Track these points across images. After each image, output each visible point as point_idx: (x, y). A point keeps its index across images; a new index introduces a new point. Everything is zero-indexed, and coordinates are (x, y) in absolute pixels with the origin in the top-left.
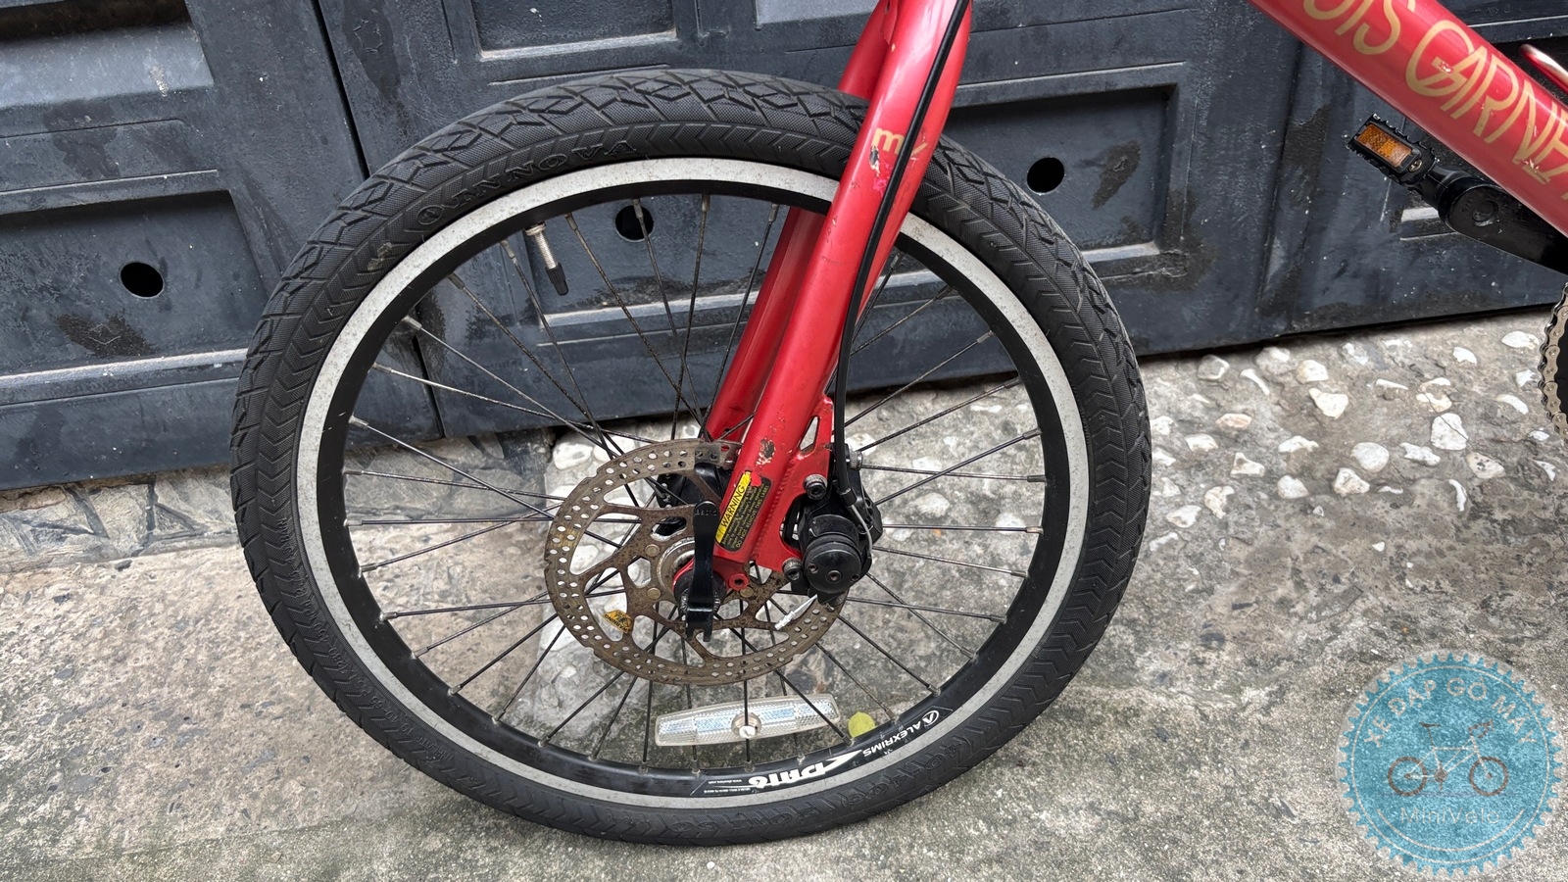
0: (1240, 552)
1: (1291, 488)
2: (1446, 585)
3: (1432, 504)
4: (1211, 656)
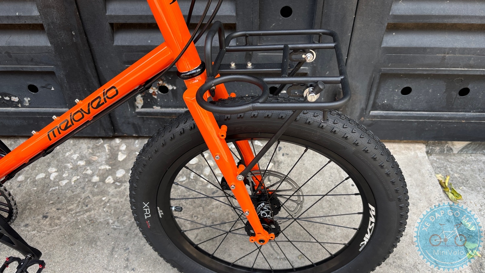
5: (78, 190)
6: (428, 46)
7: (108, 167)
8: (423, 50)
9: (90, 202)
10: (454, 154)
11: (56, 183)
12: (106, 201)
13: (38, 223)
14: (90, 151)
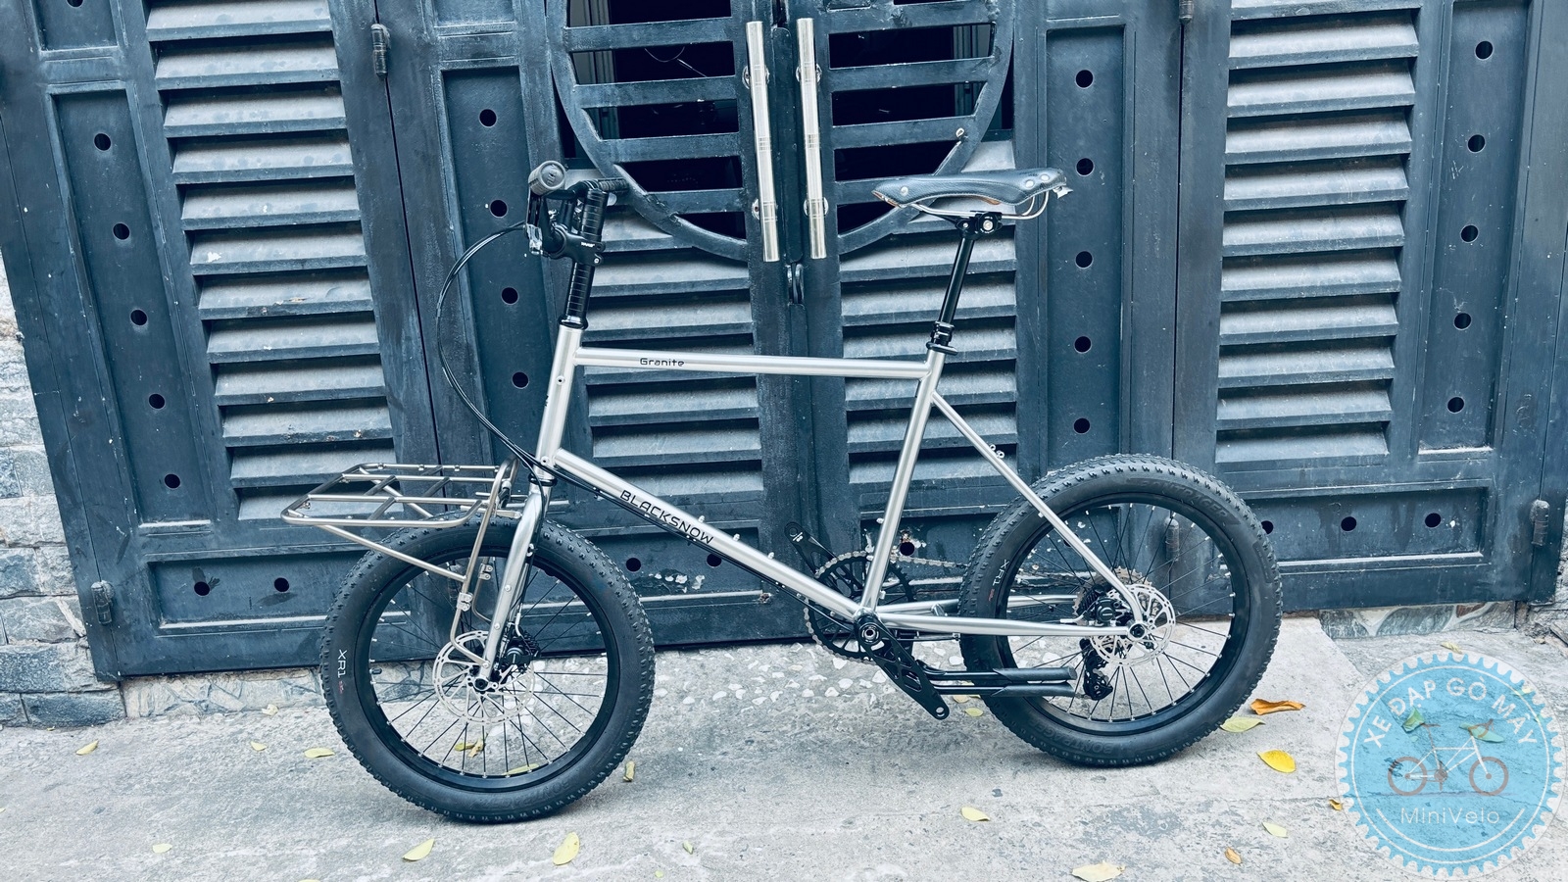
0: (775, 714)
1: (808, 693)
2: (851, 730)
3: (861, 702)
4: (747, 747)
5: (787, 709)
6: (1277, 458)
7: (823, 678)
8: (1271, 464)
9: (812, 720)
10: (1371, 638)
11: (748, 701)
12: (836, 718)
13: (741, 749)
14: (785, 658)
